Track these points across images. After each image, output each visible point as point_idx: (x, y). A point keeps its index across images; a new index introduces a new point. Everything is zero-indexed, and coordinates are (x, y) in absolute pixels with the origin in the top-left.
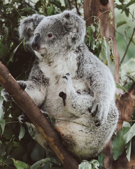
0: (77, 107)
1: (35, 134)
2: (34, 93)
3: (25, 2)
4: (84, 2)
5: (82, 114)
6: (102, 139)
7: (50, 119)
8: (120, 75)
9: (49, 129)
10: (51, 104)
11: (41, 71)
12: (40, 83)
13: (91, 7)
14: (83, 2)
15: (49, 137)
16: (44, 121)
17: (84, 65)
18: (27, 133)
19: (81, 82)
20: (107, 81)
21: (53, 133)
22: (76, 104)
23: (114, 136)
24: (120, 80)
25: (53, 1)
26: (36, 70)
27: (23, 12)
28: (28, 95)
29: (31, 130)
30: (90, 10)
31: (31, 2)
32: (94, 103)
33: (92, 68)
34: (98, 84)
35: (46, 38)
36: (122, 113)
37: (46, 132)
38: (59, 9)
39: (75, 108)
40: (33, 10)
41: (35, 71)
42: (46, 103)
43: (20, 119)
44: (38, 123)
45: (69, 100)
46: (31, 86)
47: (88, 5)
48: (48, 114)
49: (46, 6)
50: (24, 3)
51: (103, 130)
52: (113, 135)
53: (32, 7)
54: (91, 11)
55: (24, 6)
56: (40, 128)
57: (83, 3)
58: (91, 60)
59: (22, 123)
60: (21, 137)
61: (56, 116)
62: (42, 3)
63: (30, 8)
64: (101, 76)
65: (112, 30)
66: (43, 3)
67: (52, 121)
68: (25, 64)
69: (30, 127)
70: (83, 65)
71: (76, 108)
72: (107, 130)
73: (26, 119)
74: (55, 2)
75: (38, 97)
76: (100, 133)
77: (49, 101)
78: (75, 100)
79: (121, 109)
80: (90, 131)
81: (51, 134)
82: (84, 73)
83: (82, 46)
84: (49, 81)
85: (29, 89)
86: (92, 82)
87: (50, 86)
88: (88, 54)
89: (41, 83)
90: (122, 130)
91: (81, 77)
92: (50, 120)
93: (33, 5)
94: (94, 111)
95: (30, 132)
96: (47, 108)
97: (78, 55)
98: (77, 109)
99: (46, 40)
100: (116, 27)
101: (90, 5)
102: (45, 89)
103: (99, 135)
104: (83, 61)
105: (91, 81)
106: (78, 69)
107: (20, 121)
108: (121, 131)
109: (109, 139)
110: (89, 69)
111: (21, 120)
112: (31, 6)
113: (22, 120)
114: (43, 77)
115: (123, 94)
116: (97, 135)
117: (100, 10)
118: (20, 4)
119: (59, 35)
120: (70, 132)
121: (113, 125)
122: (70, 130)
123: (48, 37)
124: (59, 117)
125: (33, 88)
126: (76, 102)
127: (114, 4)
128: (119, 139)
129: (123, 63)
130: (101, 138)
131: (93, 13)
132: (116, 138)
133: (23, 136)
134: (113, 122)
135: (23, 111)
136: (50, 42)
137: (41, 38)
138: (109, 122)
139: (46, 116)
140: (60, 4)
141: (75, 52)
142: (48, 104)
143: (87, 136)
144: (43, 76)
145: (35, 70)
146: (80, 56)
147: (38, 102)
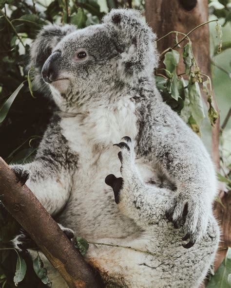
0: (145, 207)
1: (48, 272)
2: (45, 187)
3: (26, 4)
4: (146, 2)
5: (152, 224)
6: (185, 283)
7: (77, 242)
8: (221, 152)
9: (76, 262)
10: (82, 209)
11: (63, 138)
12: (60, 165)
13: (161, 14)
14: (144, 3)
15: (76, 279)
16: (66, 247)
17: (153, 127)
18: (30, 272)
19: (145, 163)
20: (200, 158)
21: (85, 272)
22: (143, 201)
23: (210, 277)
24: (221, 162)
25: (83, 3)
26: (54, 136)
27: (22, 24)
28: (33, 194)
29: (40, 265)
30: (160, 19)
31: (39, 3)
32: (178, 199)
33: (169, 136)
34: (184, 165)
35: (73, 60)
36: (224, 230)
37: (69, 271)
38: (95, 17)
39: (139, 208)
40: (43, 20)
41: (51, 139)
42: (72, 206)
43: (16, 242)
44: (53, 251)
45: (129, 192)
46: (38, 174)
47: (154, 9)
48: (73, 232)
49: (69, 12)
50: (24, 6)
51: (187, 264)
52: (207, 276)
53: (40, 15)
54: (162, 21)
55: (24, 11)
56: (57, 261)
57: (144, 6)
58: (166, 120)
59: (21, 250)
60: (18, 279)
61: (92, 234)
62: (60, 6)
63: (35, 16)
64: (188, 149)
65: (203, 60)
66: (63, 6)
67: (80, 246)
68: (25, 131)
69: (37, 259)
70: (150, 127)
71: (142, 208)
72: (197, 265)
73: (28, 243)
74: (87, 4)
75: (53, 195)
76: (181, 271)
77: (78, 202)
78: (141, 191)
79: (223, 223)
80: (160, 263)
81: (79, 274)
82: (153, 144)
83: (147, 89)
84: (78, 159)
85: (34, 180)
86: (170, 161)
87: (80, 170)
88: (160, 107)
89: (62, 165)
90: (226, 264)
91: (146, 153)
92: (77, 244)
93: (41, 9)
94: (179, 217)
95: (36, 268)
96: (73, 217)
97: (139, 105)
98: (142, 211)
99: (73, 63)
100: (211, 55)
101: (159, 10)
102: (69, 176)
103: (180, 275)
104: (150, 119)
105: (168, 159)
106: (140, 133)
107: (17, 247)
108: (223, 267)
109: (199, 284)
110: (162, 138)
111: (18, 245)
112: (38, 11)
113: (20, 244)
114: (68, 151)
115: (226, 191)
116: (175, 274)
117: (180, 20)
118: (15, 8)
119: (101, 56)
120: (121, 267)
121: (208, 255)
122: (121, 263)
123: (76, 58)
124: (99, 237)
125: (43, 177)
126: (142, 197)
127: (207, 8)
128: (219, 282)
129: (225, 128)
130: (183, 282)
131: (165, 26)
132: (213, 281)
133: (23, 277)
134: (208, 249)
135: (23, 227)
136: (79, 67)
137: (63, 59)
138: (201, 248)
139: (69, 236)
140: (98, 7)
141: (133, 99)
142: (75, 209)
143: (155, 276)
144: (68, 148)
145: (51, 137)
146: (144, 109)
147: (55, 206)
